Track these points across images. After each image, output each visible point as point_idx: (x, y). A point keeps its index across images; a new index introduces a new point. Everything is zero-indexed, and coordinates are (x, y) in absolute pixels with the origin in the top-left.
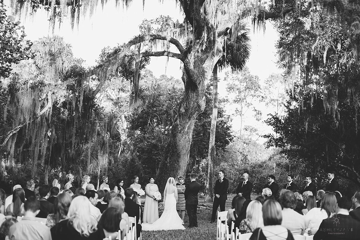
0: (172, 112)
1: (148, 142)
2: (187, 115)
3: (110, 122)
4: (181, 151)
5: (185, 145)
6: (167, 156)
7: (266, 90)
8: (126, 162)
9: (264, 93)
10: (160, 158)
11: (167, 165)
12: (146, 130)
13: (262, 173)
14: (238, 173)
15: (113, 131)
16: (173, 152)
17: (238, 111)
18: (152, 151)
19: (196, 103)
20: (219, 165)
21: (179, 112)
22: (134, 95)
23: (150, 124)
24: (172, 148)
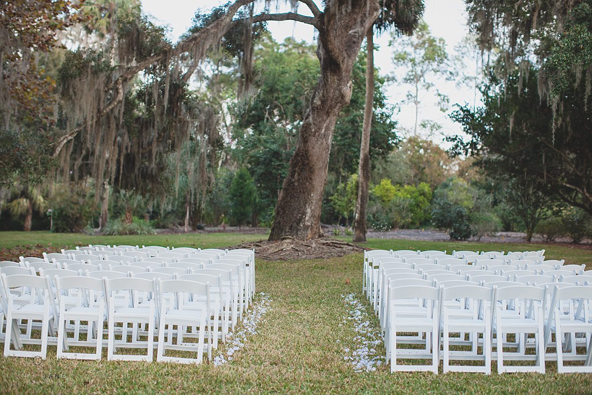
0: (302, 100)
1: (265, 147)
2: (324, 109)
3: (208, 120)
4: (316, 163)
5: (321, 155)
6: (295, 171)
7: (456, 62)
8: (231, 179)
9: (454, 66)
10: (283, 173)
11: (294, 185)
12: (262, 128)
13: (447, 197)
14: (409, 196)
15: (213, 134)
16: (303, 164)
17: (411, 95)
18: (271, 161)
19: (337, 91)
20: (379, 183)
21: (312, 104)
22: (244, 80)
23: (268, 119)
24: (301, 159)
